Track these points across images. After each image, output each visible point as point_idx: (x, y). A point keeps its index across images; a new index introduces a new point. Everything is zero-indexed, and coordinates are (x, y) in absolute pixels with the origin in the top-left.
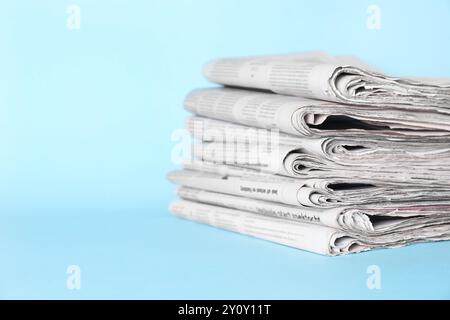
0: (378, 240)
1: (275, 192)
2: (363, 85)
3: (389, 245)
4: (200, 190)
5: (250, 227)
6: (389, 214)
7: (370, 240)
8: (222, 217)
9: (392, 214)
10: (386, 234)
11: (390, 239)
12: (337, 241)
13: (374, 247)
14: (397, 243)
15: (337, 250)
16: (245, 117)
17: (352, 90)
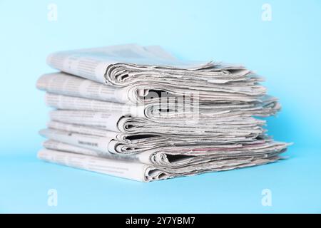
0: (179, 171)
1: (96, 145)
2: (127, 73)
3: (186, 174)
4: (59, 142)
5: (92, 165)
6: (186, 154)
7: (173, 171)
8: (74, 160)
9: (188, 154)
10: (184, 166)
11: (187, 170)
12: (151, 172)
13: (176, 176)
14: (192, 172)
15: (150, 178)
16: (89, 93)
17: (119, 77)
